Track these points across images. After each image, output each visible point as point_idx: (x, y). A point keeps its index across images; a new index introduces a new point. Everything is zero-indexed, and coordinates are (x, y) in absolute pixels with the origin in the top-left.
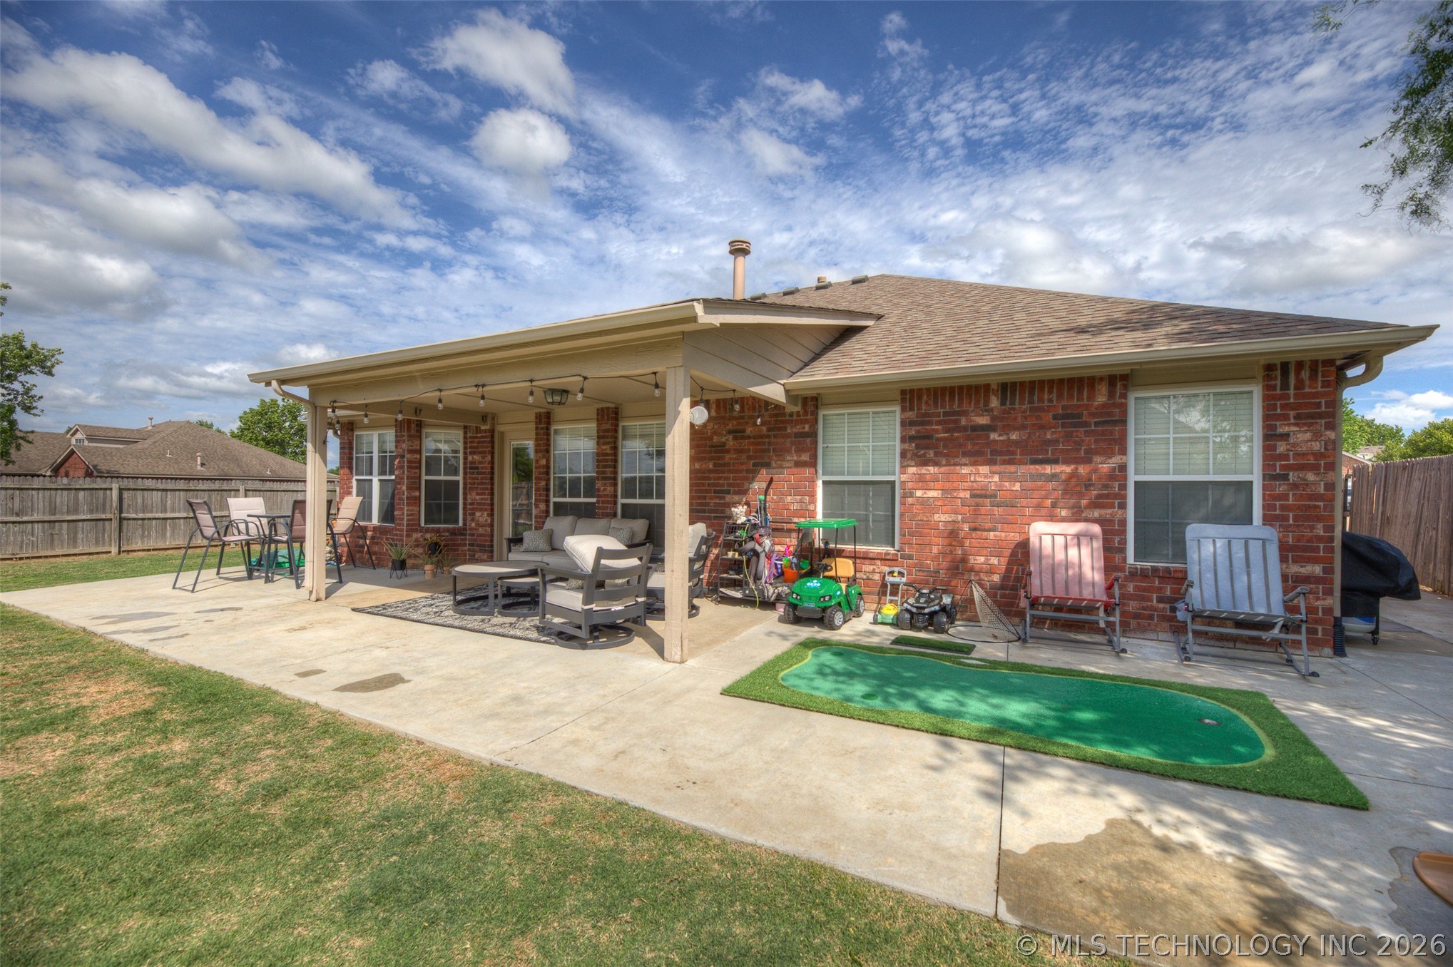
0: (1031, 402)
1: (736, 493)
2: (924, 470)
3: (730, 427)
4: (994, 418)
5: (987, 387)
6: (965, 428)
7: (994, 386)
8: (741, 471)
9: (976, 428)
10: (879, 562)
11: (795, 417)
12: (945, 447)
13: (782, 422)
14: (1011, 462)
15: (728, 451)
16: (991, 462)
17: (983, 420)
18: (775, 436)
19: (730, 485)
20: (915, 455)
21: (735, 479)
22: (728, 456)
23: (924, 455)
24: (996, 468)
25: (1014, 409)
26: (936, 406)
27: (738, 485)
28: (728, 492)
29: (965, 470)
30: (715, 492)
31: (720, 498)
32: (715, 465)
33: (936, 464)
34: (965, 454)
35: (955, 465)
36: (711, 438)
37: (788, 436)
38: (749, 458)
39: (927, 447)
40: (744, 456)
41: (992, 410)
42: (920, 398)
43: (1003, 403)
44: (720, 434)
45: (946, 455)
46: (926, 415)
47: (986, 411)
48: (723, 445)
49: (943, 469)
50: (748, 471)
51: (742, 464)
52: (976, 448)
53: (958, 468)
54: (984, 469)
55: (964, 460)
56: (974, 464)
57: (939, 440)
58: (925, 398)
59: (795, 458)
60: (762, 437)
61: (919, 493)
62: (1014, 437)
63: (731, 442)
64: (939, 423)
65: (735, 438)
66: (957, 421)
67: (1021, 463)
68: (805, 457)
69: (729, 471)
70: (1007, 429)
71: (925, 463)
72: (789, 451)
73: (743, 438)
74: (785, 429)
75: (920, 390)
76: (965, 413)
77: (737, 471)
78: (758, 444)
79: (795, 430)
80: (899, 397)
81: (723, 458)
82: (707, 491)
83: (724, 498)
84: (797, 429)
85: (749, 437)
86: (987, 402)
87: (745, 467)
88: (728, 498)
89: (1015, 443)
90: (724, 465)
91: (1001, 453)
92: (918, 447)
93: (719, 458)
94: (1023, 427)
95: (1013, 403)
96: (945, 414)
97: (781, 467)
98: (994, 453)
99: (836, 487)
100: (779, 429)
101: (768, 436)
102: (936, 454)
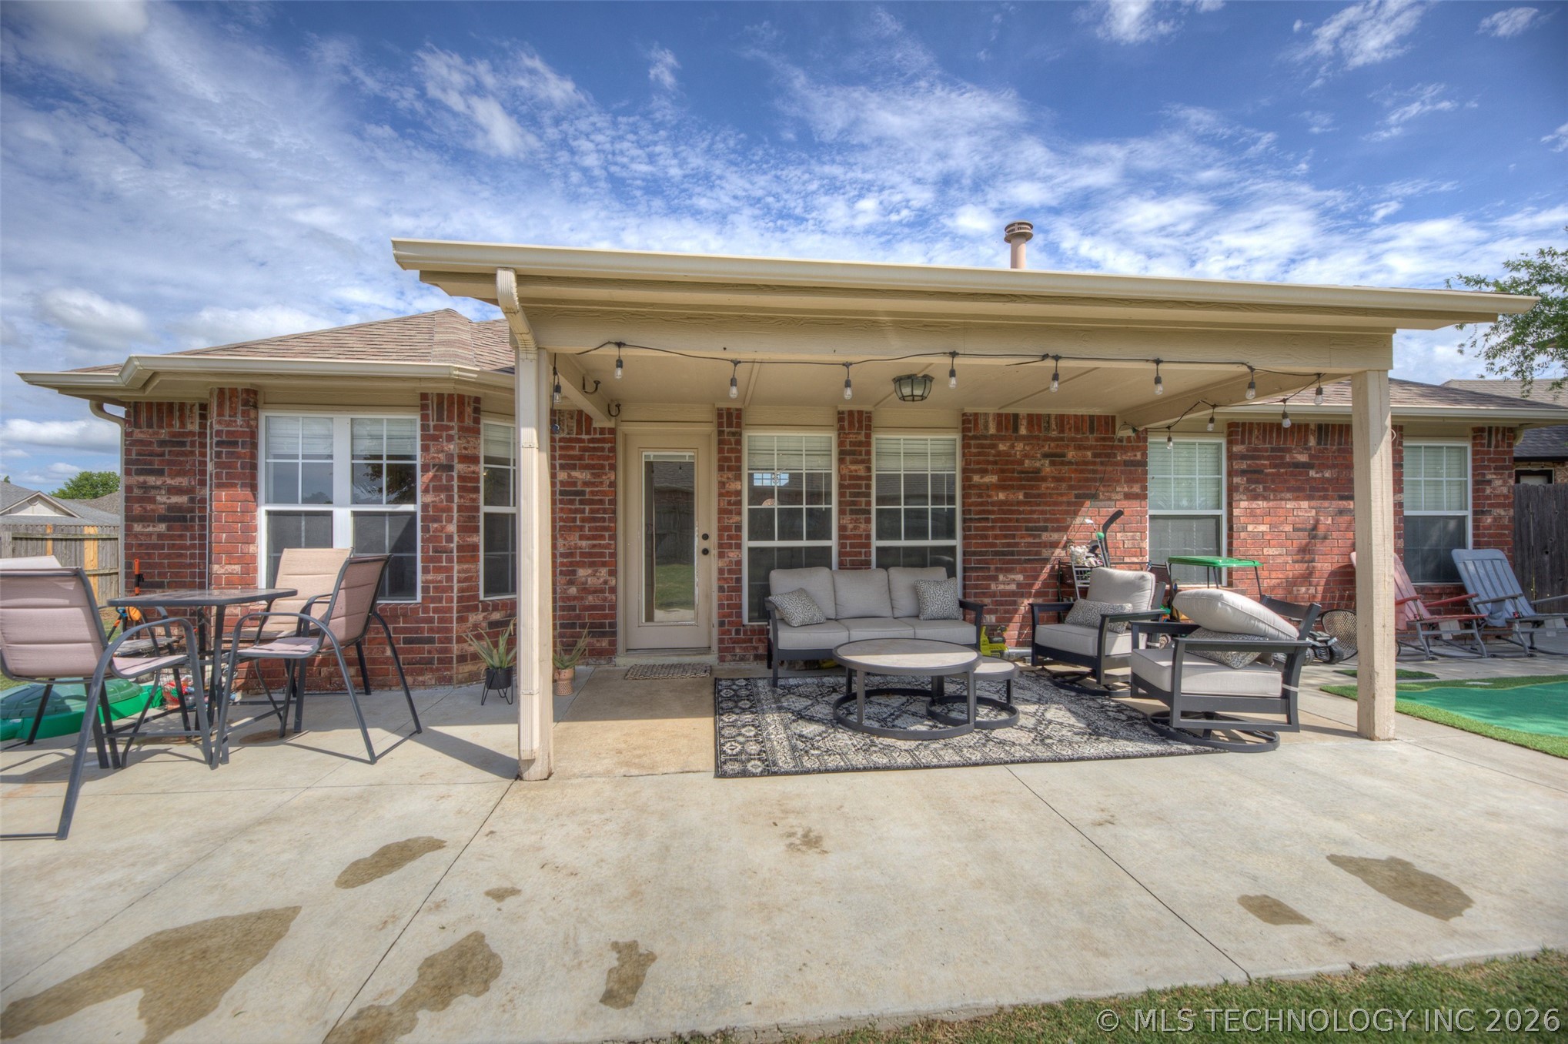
0: (1340, 444)
1: (1055, 530)
2: (1254, 504)
3: (1046, 449)
4: (1311, 457)
5: (1307, 426)
6: (1289, 465)
7: (1312, 427)
8: (1061, 504)
9: (1297, 465)
11: (1125, 443)
12: (1273, 481)
13: (1112, 447)
14: (1325, 498)
15: (1044, 479)
16: (1309, 498)
17: (1303, 458)
18: (1102, 464)
19: (1046, 520)
20: (1247, 489)
21: (1052, 512)
22: (1044, 485)
23: (1254, 490)
24: (1314, 503)
25: (1326, 449)
26: (1264, 442)
27: (1057, 520)
28: (1045, 529)
29: (1290, 505)
30: (1027, 529)
31: (1035, 536)
32: (1026, 495)
33: (1265, 498)
34: (1289, 490)
35: (1281, 499)
36: (1021, 463)
37: (1117, 464)
38: (1071, 488)
39: (1257, 482)
40: (1064, 485)
41: (1309, 449)
42: (1251, 433)
43: (1319, 443)
44: (1033, 458)
45: (1274, 490)
46: (1256, 450)
47: (1306, 449)
48: (1037, 471)
49: (1271, 504)
50: (1069, 504)
51: (1062, 495)
52: (1298, 484)
53: (1283, 502)
54: (1305, 504)
55: (1289, 495)
56: (1297, 499)
57: (1267, 474)
58: (1256, 432)
59: (1126, 489)
60: (1086, 463)
61: (1250, 528)
62: (1327, 475)
63: (1047, 468)
64: (1268, 458)
65: (1052, 463)
66: (1282, 458)
67: (1332, 499)
68: (1136, 489)
69: (1046, 504)
70: (1322, 467)
71: (1255, 498)
72: (1118, 481)
73: (1063, 463)
74: (1115, 456)
75: (1251, 424)
76: (1289, 450)
77: (1055, 504)
78: (1082, 471)
79: (1124, 458)
80: (1225, 430)
81: (1038, 487)
82: (1017, 529)
83: (1040, 536)
84: (1126, 457)
85: (1070, 463)
86: (1306, 441)
87: (1065, 499)
88: (1046, 536)
89: (1328, 480)
90: (1039, 496)
91: (1318, 490)
92: (1249, 481)
93: (1032, 487)
94: (1333, 466)
95: (1326, 444)
96: (1273, 450)
97: (1110, 499)
98: (1312, 489)
99: (1186, 522)
100: (1107, 455)
101: (1094, 463)
102: (1265, 489)
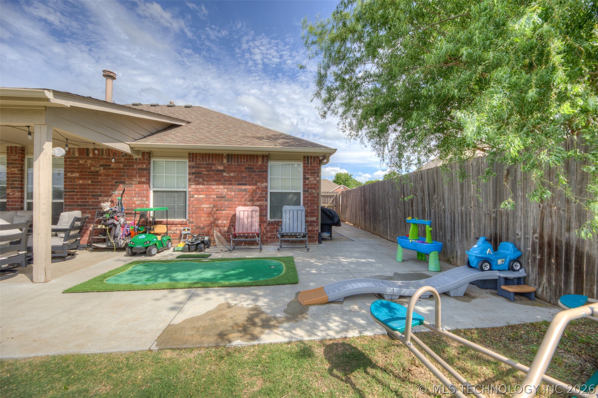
0: (238, 162)
1: (105, 196)
2: (198, 187)
3: (101, 163)
4: (225, 167)
5: (222, 155)
6: (214, 171)
7: (225, 155)
8: (108, 185)
9: (218, 171)
10: (179, 226)
11: (138, 161)
12: (207, 177)
13: (132, 162)
14: (231, 184)
15: (100, 175)
16: (224, 184)
17: (221, 168)
18: (128, 169)
19: (101, 192)
20: (195, 180)
21: (104, 189)
22: (100, 178)
23: (198, 181)
24: (226, 186)
25: (232, 164)
26: (203, 161)
27: (106, 192)
28: (101, 196)
29: (214, 187)
30: (92, 195)
31: (96, 199)
32: (92, 182)
33: (203, 184)
34: (214, 181)
35: (210, 185)
36: (90, 168)
37: (135, 169)
38: (113, 179)
39: (199, 177)
40: (110, 178)
41: (224, 164)
42: (196, 157)
43: (228, 162)
44: (95, 166)
45: (207, 181)
46: (199, 164)
47: (222, 164)
48: (98, 172)
49: (206, 186)
50: (112, 185)
51: (109, 182)
52: (218, 178)
53: (211, 186)
54: (221, 187)
55: (214, 183)
56: (218, 184)
57: (204, 174)
58: (198, 157)
59: (138, 180)
60: (120, 169)
61: (196, 196)
62: (232, 175)
63: (102, 170)
64: (204, 168)
65: (105, 169)
66: (211, 168)
67: (235, 185)
68: (144, 179)
69: (101, 185)
70: (230, 171)
71: (198, 184)
72: (135, 176)
73: (109, 169)
74: (133, 166)
75: (196, 154)
76: (214, 165)
77: (106, 185)
78: (118, 172)
79: (138, 167)
80: (188, 156)
81: (98, 179)
82: (87, 195)
83: (98, 199)
84: (140, 166)
85: (113, 169)
86: (222, 161)
87: (110, 183)
88: (100, 199)
89: (232, 177)
90: (98, 182)
91: (227, 181)
92: (195, 177)
93: (95, 178)
94: (235, 171)
95: (231, 162)
96: (207, 164)
97: (131, 184)
98: (225, 180)
99: (160, 193)
100: (130, 166)
101: (124, 169)
102: (203, 180)
